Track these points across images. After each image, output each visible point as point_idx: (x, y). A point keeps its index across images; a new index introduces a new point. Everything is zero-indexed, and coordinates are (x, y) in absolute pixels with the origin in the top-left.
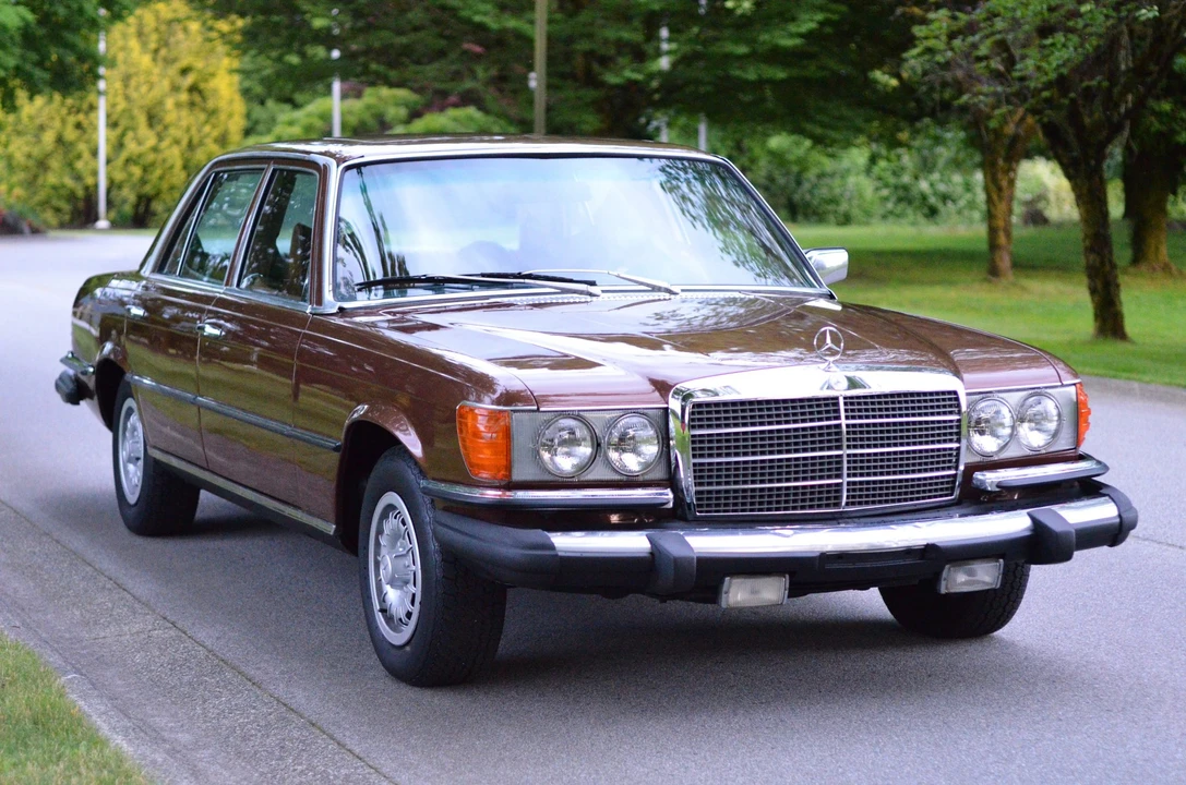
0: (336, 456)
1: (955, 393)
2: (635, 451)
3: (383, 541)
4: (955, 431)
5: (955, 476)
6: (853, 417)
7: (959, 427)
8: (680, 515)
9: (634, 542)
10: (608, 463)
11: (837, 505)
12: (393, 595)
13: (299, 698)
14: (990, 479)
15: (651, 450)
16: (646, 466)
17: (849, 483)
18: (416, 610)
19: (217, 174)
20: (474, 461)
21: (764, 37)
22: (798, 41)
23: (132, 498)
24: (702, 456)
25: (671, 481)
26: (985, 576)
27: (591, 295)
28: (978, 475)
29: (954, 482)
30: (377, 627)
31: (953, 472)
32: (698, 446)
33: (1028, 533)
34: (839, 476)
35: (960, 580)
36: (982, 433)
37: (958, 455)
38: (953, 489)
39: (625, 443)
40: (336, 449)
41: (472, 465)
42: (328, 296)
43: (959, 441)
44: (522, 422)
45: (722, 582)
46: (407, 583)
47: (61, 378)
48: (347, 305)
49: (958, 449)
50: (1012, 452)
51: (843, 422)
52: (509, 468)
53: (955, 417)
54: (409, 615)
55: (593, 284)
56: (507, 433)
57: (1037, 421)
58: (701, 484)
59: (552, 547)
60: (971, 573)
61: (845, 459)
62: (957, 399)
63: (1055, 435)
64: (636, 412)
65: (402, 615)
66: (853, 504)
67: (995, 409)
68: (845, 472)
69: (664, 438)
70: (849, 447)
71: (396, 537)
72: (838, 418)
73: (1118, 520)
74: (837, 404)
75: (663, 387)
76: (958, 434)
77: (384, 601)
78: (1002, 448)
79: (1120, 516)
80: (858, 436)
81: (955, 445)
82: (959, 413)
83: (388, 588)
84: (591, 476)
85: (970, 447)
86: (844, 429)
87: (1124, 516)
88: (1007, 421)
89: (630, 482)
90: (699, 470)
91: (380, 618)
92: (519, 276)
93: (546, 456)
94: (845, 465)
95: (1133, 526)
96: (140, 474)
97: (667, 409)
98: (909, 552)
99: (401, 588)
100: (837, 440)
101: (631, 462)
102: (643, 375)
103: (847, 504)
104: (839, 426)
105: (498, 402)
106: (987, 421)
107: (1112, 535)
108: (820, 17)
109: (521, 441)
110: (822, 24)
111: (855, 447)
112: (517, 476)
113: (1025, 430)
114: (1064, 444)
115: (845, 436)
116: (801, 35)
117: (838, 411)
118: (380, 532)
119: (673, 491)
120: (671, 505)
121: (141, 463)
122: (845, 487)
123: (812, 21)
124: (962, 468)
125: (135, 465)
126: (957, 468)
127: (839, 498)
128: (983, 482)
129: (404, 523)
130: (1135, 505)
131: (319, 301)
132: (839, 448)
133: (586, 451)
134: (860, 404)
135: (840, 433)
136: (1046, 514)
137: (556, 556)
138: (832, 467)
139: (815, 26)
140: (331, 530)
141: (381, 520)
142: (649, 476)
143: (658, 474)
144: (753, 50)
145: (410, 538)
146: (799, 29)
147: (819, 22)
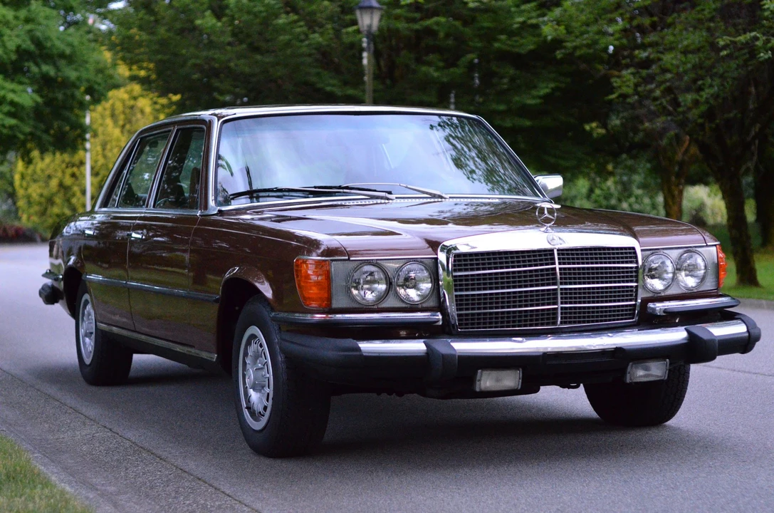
0: (216, 306)
1: (634, 248)
2: (415, 287)
3: (248, 361)
4: (635, 274)
5: (635, 305)
6: (564, 264)
7: (637, 272)
8: (447, 330)
9: (417, 346)
10: (397, 295)
11: (555, 323)
12: (254, 396)
13: (191, 465)
14: (659, 307)
15: (426, 286)
16: (423, 297)
17: (562, 308)
18: (270, 404)
19: (141, 139)
20: (306, 295)
21: (517, 98)
22: (538, 101)
23: (88, 361)
24: (461, 290)
25: (441, 307)
26: (656, 371)
27: (388, 199)
28: (651, 305)
29: (634, 310)
30: (245, 420)
31: (633, 303)
32: (459, 283)
33: (685, 341)
34: (555, 303)
35: (639, 374)
36: (653, 277)
37: (637, 291)
38: (634, 314)
39: (409, 282)
40: (216, 301)
41: (305, 298)
42: (212, 203)
43: (637, 281)
44: (337, 268)
45: (476, 373)
46: (263, 387)
47: (43, 288)
48: (224, 208)
49: (637, 287)
50: (673, 291)
51: (557, 266)
52: (329, 299)
53: (634, 265)
54: (265, 408)
55: (390, 193)
56: (328, 276)
57: (691, 270)
58: (461, 310)
59: (359, 349)
60: (647, 369)
61: (559, 292)
62: (635, 253)
63: (703, 279)
64: (415, 260)
65: (261, 409)
66: (565, 323)
67: (661, 261)
68: (559, 300)
69: (435, 278)
70: (561, 284)
71: (257, 356)
73: (747, 334)
74: (553, 254)
75: (434, 245)
76: (637, 276)
77: (249, 402)
78: (666, 288)
79: (748, 331)
80: (568, 276)
81: (634, 284)
82: (637, 262)
83: (251, 392)
84: (385, 305)
85: (645, 287)
86: (558, 271)
87: (751, 331)
88: (670, 268)
89: (413, 308)
90: (460, 301)
91: (246, 412)
92: (340, 187)
93: (355, 292)
94: (559, 296)
95: (758, 339)
96: (93, 344)
97: (437, 259)
98: (603, 353)
99: (260, 391)
100: (553, 279)
101: (413, 294)
102: (420, 237)
103: (561, 323)
104: (555, 269)
105: (322, 255)
106: (656, 269)
107: (744, 345)
108: (552, 85)
109: (338, 282)
111: (566, 284)
112: (335, 305)
113: (682, 276)
114: (709, 285)
115: (558, 276)
116: (540, 97)
117: (553, 259)
118: (246, 354)
119: (442, 314)
120: (441, 323)
121: (93, 336)
122: (559, 311)
124: (639, 301)
125: (90, 337)
126: (636, 300)
127: (555, 318)
128: (654, 309)
129: (261, 346)
130: (759, 325)
131: (206, 207)
132: (554, 284)
133: (382, 287)
134: (568, 254)
135: (555, 274)
136: (698, 329)
137: (362, 355)
138: (551, 297)
139: (550, 91)
140: (214, 358)
141: (246, 347)
142: (425, 304)
143: (431, 303)
144: (509, 107)
145: (265, 356)
146: (539, 93)
147: (552, 88)
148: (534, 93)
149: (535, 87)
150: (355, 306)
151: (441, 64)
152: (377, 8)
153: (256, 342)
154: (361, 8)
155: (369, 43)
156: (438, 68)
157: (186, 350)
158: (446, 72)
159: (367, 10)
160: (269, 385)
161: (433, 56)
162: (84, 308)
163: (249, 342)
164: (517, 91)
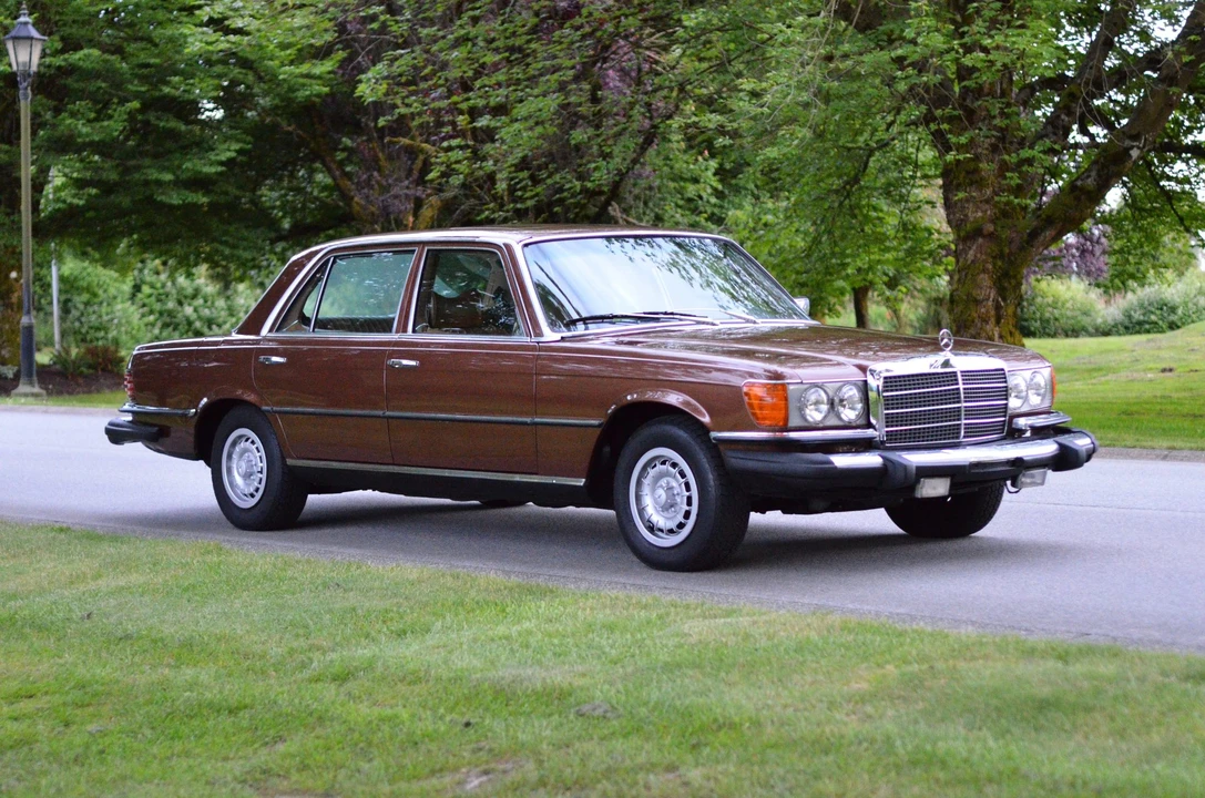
0: (598, 431)
1: (1003, 370)
2: (850, 407)
5: (1004, 421)
6: (967, 384)
7: (1007, 391)
9: (871, 460)
10: (838, 416)
11: (958, 438)
12: (659, 516)
15: (859, 406)
16: (856, 416)
17: (964, 424)
19: (336, 257)
20: (760, 415)
21: (187, 165)
22: (220, 169)
23: (245, 504)
24: (891, 409)
25: (869, 425)
26: (1038, 478)
28: (1017, 420)
29: (1004, 425)
30: (642, 538)
31: (1003, 419)
32: (889, 402)
33: (1058, 452)
34: (960, 420)
35: (1027, 481)
36: (1015, 396)
37: (1007, 408)
38: (1003, 429)
39: (844, 402)
40: (599, 426)
41: (759, 419)
42: (546, 329)
43: (1007, 399)
44: (792, 390)
45: (919, 482)
48: (567, 334)
49: (1007, 405)
50: (1027, 408)
51: (961, 386)
52: (786, 419)
53: (1006, 385)
56: (785, 397)
57: (1037, 389)
58: (888, 426)
59: (831, 463)
60: (1031, 477)
61: (963, 409)
62: (1005, 374)
63: (1043, 397)
64: (849, 382)
65: (673, 526)
66: (969, 437)
67: (1018, 380)
68: (963, 417)
69: (866, 399)
70: (966, 402)
72: (957, 384)
73: (1092, 445)
74: (956, 376)
75: (861, 368)
76: (1007, 395)
78: (1023, 406)
79: (1093, 442)
80: (970, 395)
81: (1005, 402)
82: (1006, 382)
84: (829, 423)
86: (962, 391)
88: (1024, 388)
89: (850, 426)
90: (887, 417)
92: (666, 313)
93: (806, 412)
94: (963, 413)
97: (866, 381)
98: (1009, 462)
99: (670, 510)
100: (958, 398)
101: (849, 414)
103: (965, 437)
104: (958, 389)
108: (236, 146)
109: (793, 403)
110: (239, 152)
112: (791, 423)
113: (1031, 394)
114: (1047, 403)
115: (962, 396)
116: (221, 163)
117: (956, 380)
118: (643, 476)
120: (878, 439)
122: (963, 427)
123: (229, 150)
124: (1008, 416)
126: (1006, 417)
127: (959, 433)
128: (1020, 424)
132: (959, 402)
133: (825, 407)
134: (970, 375)
135: (959, 393)
136: (1065, 439)
137: (836, 468)
138: (956, 414)
139: (233, 154)
140: (581, 482)
141: (644, 468)
142: (858, 422)
143: (862, 421)
144: (177, 177)
145: (683, 475)
146: (218, 158)
147: (236, 151)
148: (212, 157)
149: (213, 150)
150: (806, 424)
151: (93, 115)
152: (37, 39)
153: (664, 463)
154: (15, 39)
155: (26, 89)
156: (89, 121)
157: (517, 478)
158: (98, 125)
159: (21, 42)
160: (689, 502)
161: (83, 103)
162: (234, 444)
163: (651, 463)
164: (186, 154)
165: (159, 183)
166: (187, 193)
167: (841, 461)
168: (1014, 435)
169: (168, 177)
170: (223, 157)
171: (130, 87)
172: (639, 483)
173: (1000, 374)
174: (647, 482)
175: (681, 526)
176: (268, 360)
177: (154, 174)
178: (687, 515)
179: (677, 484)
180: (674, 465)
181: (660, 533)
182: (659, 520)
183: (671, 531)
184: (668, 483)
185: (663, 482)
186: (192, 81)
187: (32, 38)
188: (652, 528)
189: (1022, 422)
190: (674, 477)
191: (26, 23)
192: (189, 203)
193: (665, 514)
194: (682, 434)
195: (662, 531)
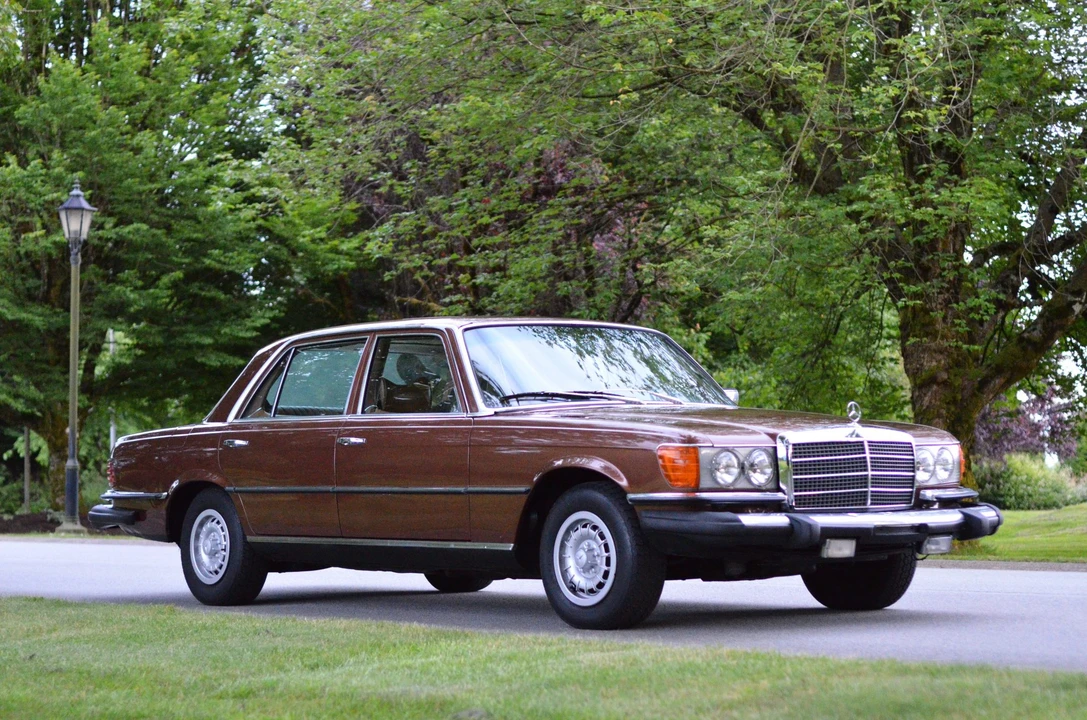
0: (525, 497)
1: (911, 444)
2: (760, 472)
4: (912, 465)
5: (912, 492)
6: (874, 454)
7: (914, 464)
8: (785, 510)
9: (780, 520)
10: (749, 480)
11: (865, 504)
12: (579, 575)
15: (769, 472)
16: (766, 480)
17: (871, 491)
19: (296, 348)
20: (674, 477)
21: (226, 330)
22: (255, 334)
24: (800, 474)
25: (779, 489)
26: (943, 545)
28: (924, 492)
29: (911, 496)
31: (910, 490)
32: (798, 468)
33: (962, 521)
34: (867, 487)
35: (932, 547)
36: (922, 469)
37: (914, 480)
38: (911, 500)
39: (754, 467)
40: (526, 492)
42: (482, 405)
43: (914, 472)
45: (825, 542)
46: (598, 566)
48: (502, 409)
49: (915, 476)
50: (934, 482)
51: (868, 455)
52: (698, 479)
53: (913, 458)
56: (696, 459)
57: (944, 464)
58: (796, 491)
59: (739, 521)
60: (936, 544)
61: (870, 477)
62: (912, 448)
63: (951, 473)
64: (761, 449)
65: (593, 586)
66: (875, 504)
67: (925, 455)
68: (870, 485)
69: (775, 465)
70: (872, 470)
71: (584, 540)
72: (864, 453)
73: (995, 523)
74: (863, 445)
75: (771, 435)
76: (914, 468)
78: (931, 479)
79: (997, 515)
80: (877, 464)
81: (912, 474)
82: (913, 455)
83: (574, 574)
84: (739, 485)
85: (917, 478)
86: (869, 460)
88: (931, 462)
89: (759, 489)
90: (797, 482)
91: (568, 593)
93: (717, 474)
94: (870, 481)
97: (775, 448)
98: (912, 527)
99: (588, 571)
100: (865, 466)
101: (759, 478)
103: (872, 504)
104: (865, 458)
108: (270, 314)
109: (705, 466)
110: (273, 319)
111: (875, 471)
112: (702, 484)
113: (939, 469)
114: (955, 479)
115: (869, 464)
116: (256, 329)
117: (864, 449)
118: (566, 539)
120: (786, 502)
121: (225, 552)
122: (869, 494)
123: (263, 317)
124: (915, 487)
125: (214, 555)
126: (913, 487)
127: (866, 500)
128: (927, 496)
131: (473, 406)
132: (865, 470)
133: (735, 471)
134: (876, 446)
135: (866, 462)
136: (971, 511)
137: (743, 525)
138: (863, 481)
139: (268, 321)
140: (510, 547)
141: (567, 532)
142: (769, 486)
143: (772, 485)
144: (216, 341)
145: (602, 537)
146: (254, 324)
147: (270, 318)
148: (248, 323)
149: (249, 317)
150: (716, 486)
151: (140, 283)
152: (87, 210)
153: (585, 526)
154: (67, 209)
155: (77, 254)
156: (136, 288)
157: (452, 545)
158: (144, 293)
159: (74, 212)
160: (608, 563)
161: (132, 272)
162: (201, 525)
163: (573, 527)
164: (225, 321)
165: (201, 347)
166: (225, 356)
167: (750, 520)
168: (922, 505)
169: (208, 341)
170: (259, 323)
171: (175, 259)
172: (563, 546)
173: (908, 448)
174: (570, 544)
175: (600, 586)
176: (232, 443)
177: (196, 339)
178: (606, 575)
179: (597, 545)
180: (595, 528)
181: (581, 594)
182: (580, 580)
183: (591, 591)
184: (589, 545)
185: (585, 545)
186: (231, 254)
187: (83, 209)
188: (574, 589)
189: (929, 494)
190: (595, 539)
191: (78, 196)
192: (226, 365)
193: (587, 575)
194: (600, 497)
195: (582, 591)
